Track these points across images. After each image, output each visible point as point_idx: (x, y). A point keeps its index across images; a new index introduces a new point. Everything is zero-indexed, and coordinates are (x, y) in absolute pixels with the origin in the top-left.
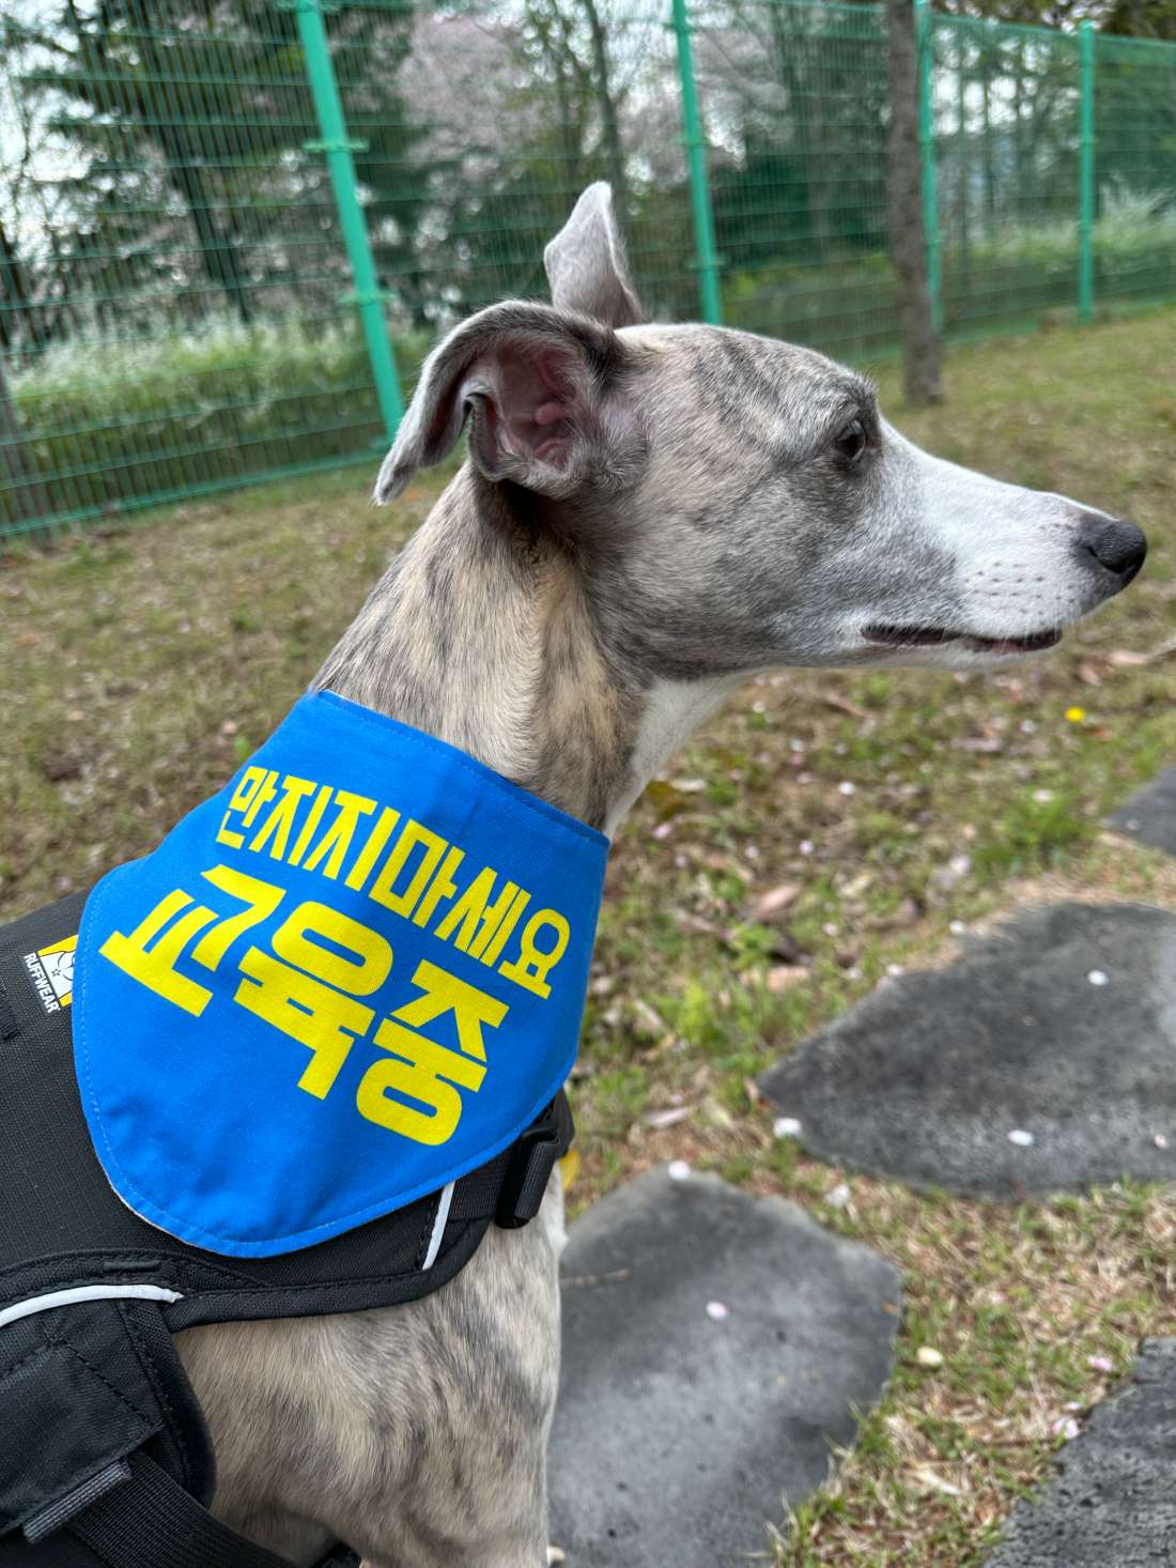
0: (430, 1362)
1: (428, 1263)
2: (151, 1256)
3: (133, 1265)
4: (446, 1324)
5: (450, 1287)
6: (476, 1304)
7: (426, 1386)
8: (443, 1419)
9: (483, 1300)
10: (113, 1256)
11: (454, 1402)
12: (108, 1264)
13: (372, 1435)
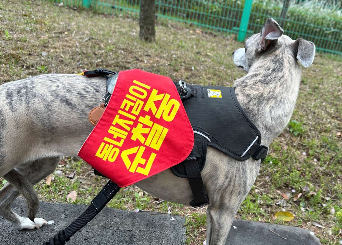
0: (237, 171)
1: (242, 156)
2: (209, 134)
3: (207, 133)
4: (241, 167)
5: (243, 162)
6: (246, 167)
7: (234, 175)
8: (235, 181)
9: (247, 167)
10: (205, 131)
11: (237, 179)
12: (204, 132)
13: (224, 178)
